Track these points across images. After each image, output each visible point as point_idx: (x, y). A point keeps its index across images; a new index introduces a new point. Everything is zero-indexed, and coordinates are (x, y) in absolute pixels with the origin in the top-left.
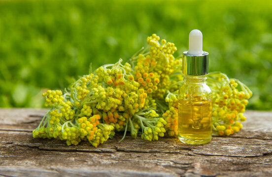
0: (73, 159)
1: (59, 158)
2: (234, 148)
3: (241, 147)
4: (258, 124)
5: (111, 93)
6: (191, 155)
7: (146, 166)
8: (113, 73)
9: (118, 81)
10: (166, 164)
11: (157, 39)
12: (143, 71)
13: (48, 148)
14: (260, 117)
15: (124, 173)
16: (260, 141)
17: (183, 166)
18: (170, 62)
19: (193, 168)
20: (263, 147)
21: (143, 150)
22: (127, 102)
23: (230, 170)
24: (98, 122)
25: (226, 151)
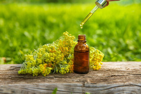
0: (40, 81)
1: (34, 80)
2: (100, 74)
3: (103, 74)
4: (106, 66)
5: (51, 55)
6: (84, 77)
7: (69, 81)
8: (52, 47)
9: (53, 51)
10: (76, 81)
11: (67, 33)
12: (62, 46)
13: (28, 77)
14: (106, 64)
15: (62, 84)
16: (109, 72)
17: (83, 81)
18: (72, 43)
19: (87, 81)
20: (111, 74)
21: (66, 77)
22: (56, 58)
23: (100, 81)
24: (46, 66)
25: (97, 75)
